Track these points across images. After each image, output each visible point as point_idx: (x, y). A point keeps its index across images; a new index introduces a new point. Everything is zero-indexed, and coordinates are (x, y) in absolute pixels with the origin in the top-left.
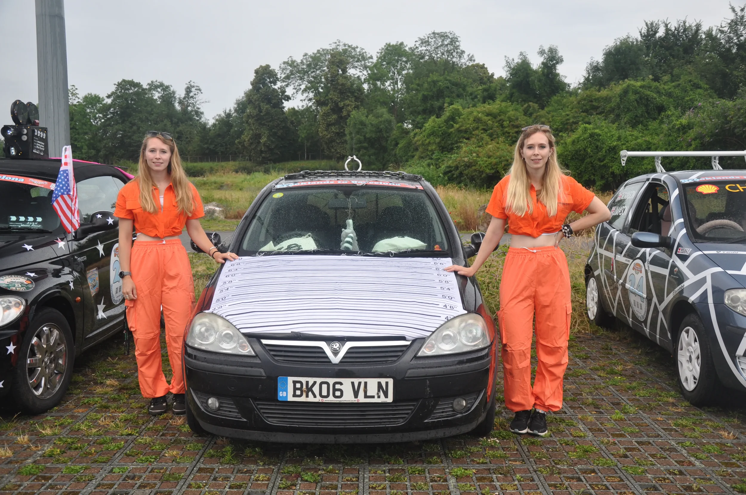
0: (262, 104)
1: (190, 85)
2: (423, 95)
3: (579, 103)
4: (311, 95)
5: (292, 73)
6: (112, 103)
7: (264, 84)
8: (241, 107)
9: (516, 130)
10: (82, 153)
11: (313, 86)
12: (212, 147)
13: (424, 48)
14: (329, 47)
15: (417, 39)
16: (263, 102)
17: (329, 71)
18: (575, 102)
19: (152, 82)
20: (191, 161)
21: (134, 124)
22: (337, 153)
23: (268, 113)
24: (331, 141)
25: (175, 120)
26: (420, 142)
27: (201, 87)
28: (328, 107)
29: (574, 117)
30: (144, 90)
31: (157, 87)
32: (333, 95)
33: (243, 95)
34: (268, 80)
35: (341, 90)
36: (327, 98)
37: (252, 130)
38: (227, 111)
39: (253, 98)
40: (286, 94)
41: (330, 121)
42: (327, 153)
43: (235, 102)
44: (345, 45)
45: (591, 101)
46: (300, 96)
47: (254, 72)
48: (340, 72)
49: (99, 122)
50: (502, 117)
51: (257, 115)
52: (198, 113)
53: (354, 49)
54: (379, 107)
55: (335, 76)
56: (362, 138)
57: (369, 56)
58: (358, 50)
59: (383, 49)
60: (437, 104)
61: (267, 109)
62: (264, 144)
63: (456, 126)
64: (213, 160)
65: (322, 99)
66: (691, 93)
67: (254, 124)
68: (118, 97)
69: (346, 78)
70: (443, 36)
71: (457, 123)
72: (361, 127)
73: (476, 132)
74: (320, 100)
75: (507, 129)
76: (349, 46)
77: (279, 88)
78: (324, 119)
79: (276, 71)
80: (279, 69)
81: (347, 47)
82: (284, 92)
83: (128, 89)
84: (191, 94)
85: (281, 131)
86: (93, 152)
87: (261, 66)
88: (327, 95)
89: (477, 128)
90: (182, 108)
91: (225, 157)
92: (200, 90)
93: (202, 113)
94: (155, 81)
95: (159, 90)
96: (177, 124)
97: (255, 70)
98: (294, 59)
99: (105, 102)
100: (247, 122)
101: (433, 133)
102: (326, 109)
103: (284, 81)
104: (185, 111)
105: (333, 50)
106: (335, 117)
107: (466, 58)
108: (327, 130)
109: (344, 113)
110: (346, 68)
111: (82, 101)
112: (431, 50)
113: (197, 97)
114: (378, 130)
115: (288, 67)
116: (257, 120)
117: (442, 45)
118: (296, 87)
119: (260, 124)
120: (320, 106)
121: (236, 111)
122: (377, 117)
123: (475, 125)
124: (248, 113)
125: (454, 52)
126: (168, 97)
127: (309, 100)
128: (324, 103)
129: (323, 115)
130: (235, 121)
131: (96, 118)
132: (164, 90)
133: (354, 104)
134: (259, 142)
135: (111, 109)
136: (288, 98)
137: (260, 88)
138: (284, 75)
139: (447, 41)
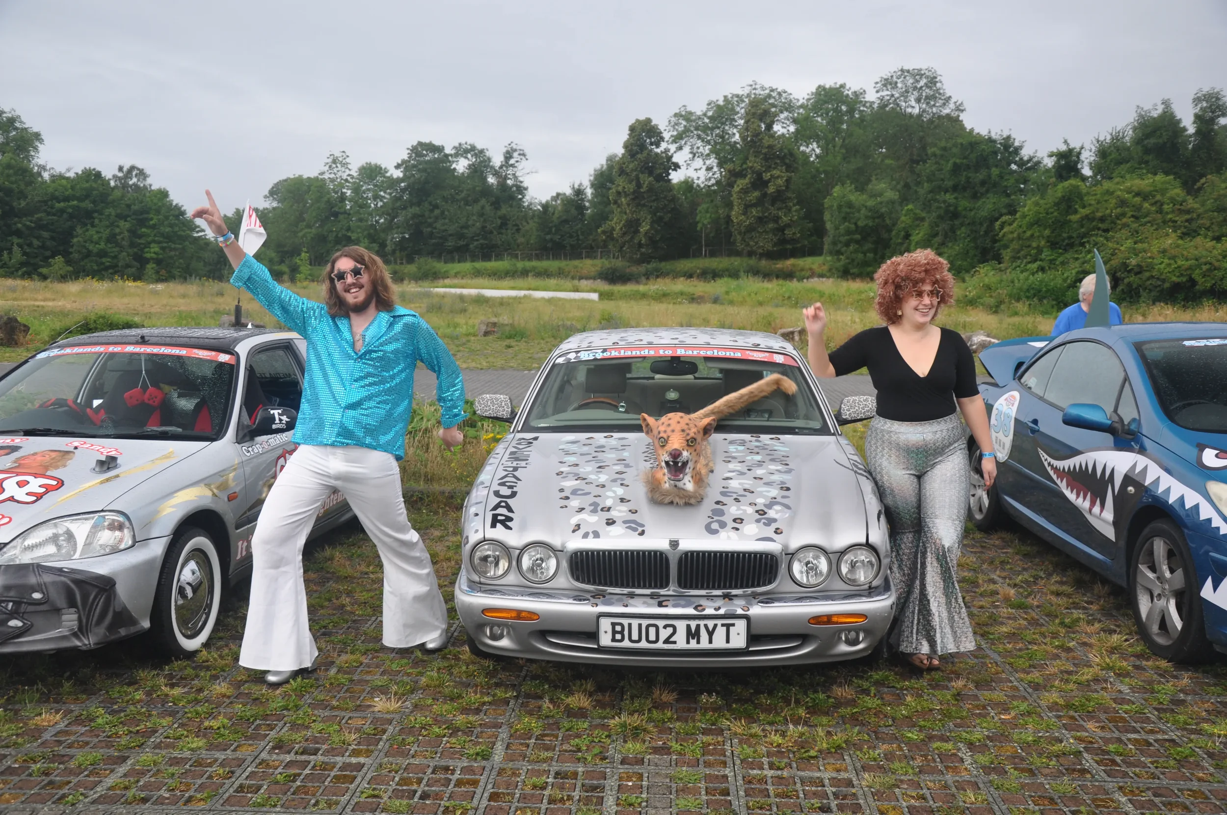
0: (641, 176)
1: (512, 148)
2: (955, 164)
4: (713, 161)
5: (687, 130)
6: (405, 175)
7: (642, 147)
8: (602, 180)
9: (1187, 217)
11: (721, 150)
12: (557, 238)
13: (886, 93)
14: (740, 93)
15: (878, 80)
16: (642, 173)
17: (747, 129)
19: (460, 144)
20: (523, 259)
21: (436, 207)
22: (759, 247)
23: (651, 189)
24: (750, 229)
25: (494, 199)
26: (1015, 235)
27: (526, 151)
28: (747, 180)
30: (447, 156)
31: (467, 151)
32: (755, 163)
33: (604, 162)
34: (648, 141)
35: (765, 154)
36: (744, 166)
37: (625, 213)
38: (576, 186)
39: (627, 167)
40: (674, 160)
41: (751, 200)
42: (740, 246)
43: (592, 172)
44: (763, 89)
46: (698, 163)
47: (627, 128)
48: (763, 127)
49: (380, 204)
50: (1158, 197)
51: (635, 191)
52: (521, 189)
53: (780, 94)
54: (874, 182)
55: (757, 134)
56: (853, 227)
57: (800, 103)
58: (784, 95)
59: (812, 94)
60: (981, 176)
61: (650, 183)
62: (646, 234)
63: (1084, 212)
64: (556, 257)
65: (738, 169)
67: (628, 205)
68: (414, 166)
69: (772, 136)
70: (917, 74)
71: (1084, 207)
72: (848, 210)
73: (1124, 220)
74: (734, 170)
75: (1169, 216)
76: (772, 90)
77: (662, 152)
78: (741, 198)
79: (662, 127)
80: (667, 124)
81: (767, 91)
82: (669, 158)
83: (426, 156)
84: (512, 161)
85: (669, 215)
87: (637, 121)
88: (745, 163)
89: (1123, 215)
90: (498, 182)
91: (575, 253)
92: (524, 155)
93: (526, 189)
94: (463, 142)
95: (469, 156)
96: (496, 205)
97: (630, 127)
98: (688, 109)
99: (388, 175)
100: (615, 202)
101: (1037, 222)
102: (741, 183)
103: (674, 142)
104: (503, 186)
105: (748, 96)
106: (756, 194)
107: (952, 106)
108: (744, 214)
109: (771, 189)
110: (773, 122)
111: (355, 174)
112: (897, 95)
113: (520, 166)
114: (876, 214)
115: (680, 121)
116: (633, 199)
117: (915, 88)
118: (695, 150)
119: (638, 205)
120: (733, 179)
121: (593, 185)
122: (873, 196)
123: (1119, 210)
124: (620, 189)
125: (934, 97)
126: (481, 165)
127: (709, 169)
128: (740, 174)
129: (739, 192)
130: (588, 201)
131: (376, 197)
132: (476, 155)
133: (785, 175)
134: (637, 231)
135: (403, 185)
136: (677, 166)
137: (637, 153)
138: (675, 133)
139: (922, 83)
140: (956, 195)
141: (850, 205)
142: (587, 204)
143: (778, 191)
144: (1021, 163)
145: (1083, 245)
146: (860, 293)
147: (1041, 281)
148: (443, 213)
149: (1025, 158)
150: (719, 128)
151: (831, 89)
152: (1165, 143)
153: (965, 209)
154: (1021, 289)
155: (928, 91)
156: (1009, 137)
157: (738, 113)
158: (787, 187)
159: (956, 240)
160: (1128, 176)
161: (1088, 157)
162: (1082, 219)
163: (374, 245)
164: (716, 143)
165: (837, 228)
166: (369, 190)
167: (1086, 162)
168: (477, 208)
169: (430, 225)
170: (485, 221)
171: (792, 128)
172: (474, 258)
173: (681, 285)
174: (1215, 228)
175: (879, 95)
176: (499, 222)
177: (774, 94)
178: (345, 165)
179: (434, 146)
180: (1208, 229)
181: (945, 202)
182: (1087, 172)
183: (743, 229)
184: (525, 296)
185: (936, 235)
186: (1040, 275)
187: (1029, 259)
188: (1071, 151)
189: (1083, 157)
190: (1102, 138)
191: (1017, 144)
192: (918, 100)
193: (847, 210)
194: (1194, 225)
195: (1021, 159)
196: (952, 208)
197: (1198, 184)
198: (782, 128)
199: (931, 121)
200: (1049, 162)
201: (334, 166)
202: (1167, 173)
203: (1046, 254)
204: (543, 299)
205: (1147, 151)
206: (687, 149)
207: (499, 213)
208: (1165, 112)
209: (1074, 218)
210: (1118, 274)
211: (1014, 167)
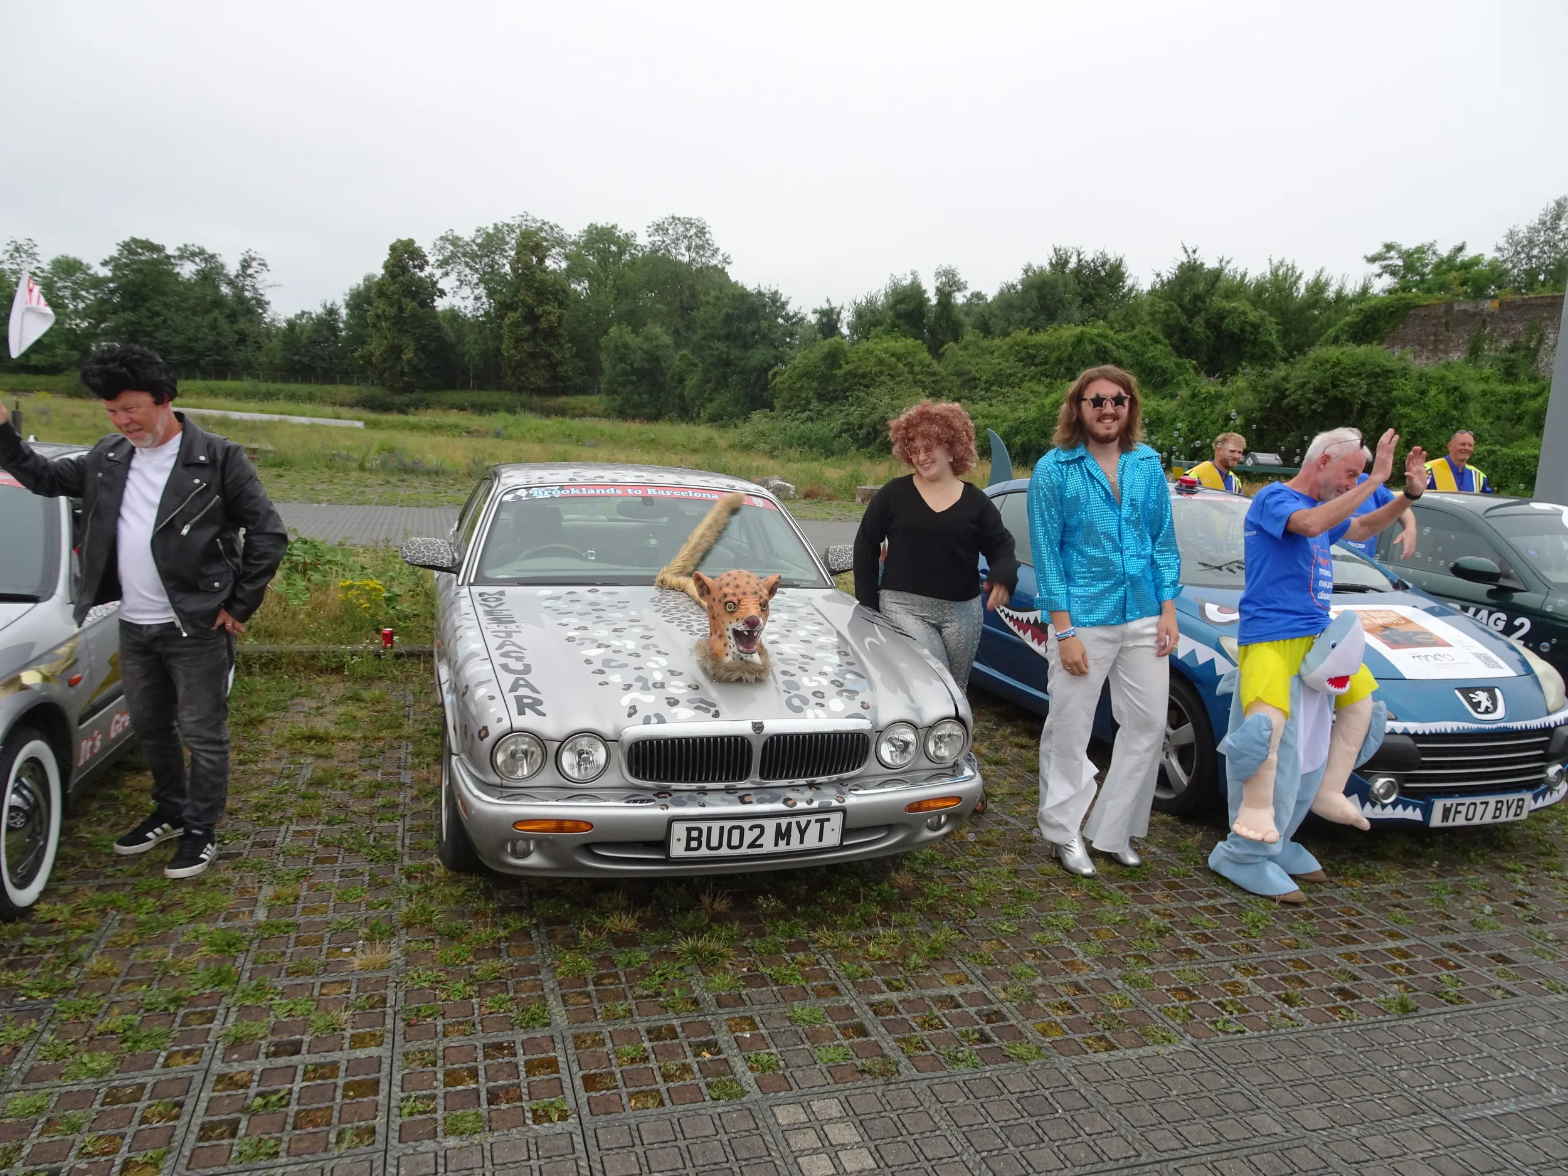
0: (403, 300)
1: (250, 257)
2: (727, 314)
3: (1011, 348)
4: (481, 291)
5: (453, 256)
6: (114, 274)
7: (404, 269)
8: (359, 301)
9: (934, 378)
10: (55, 356)
11: (491, 280)
12: (306, 360)
13: (657, 238)
14: (511, 222)
15: (651, 224)
16: (405, 296)
17: (518, 261)
18: (1005, 347)
19: (186, 246)
20: (266, 381)
21: (158, 314)
22: (531, 383)
23: (413, 315)
24: (521, 364)
25: (229, 311)
26: (787, 385)
27: (268, 262)
28: (518, 314)
29: (1010, 367)
30: (168, 257)
31: (194, 254)
32: (527, 297)
33: (361, 282)
34: (411, 263)
35: (537, 288)
36: (515, 299)
37: (386, 338)
38: (328, 305)
39: (388, 289)
40: (439, 286)
41: (522, 335)
42: (510, 381)
43: (348, 291)
44: (534, 221)
45: (1026, 348)
46: (466, 291)
47: (388, 248)
48: (535, 259)
49: (81, 305)
50: (909, 359)
51: (396, 316)
52: (262, 303)
53: (551, 228)
54: (650, 325)
55: (528, 266)
56: (629, 368)
57: (571, 240)
58: (556, 230)
59: (584, 231)
60: (751, 327)
61: (413, 308)
62: (409, 362)
63: (847, 368)
64: (306, 380)
65: (509, 301)
66: (1152, 348)
67: (389, 330)
68: (126, 265)
69: (545, 270)
70: (688, 223)
71: (847, 363)
72: (624, 351)
73: (882, 378)
74: (504, 302)
75: (919, 377)
76: (544, 224)
77: (426, 277)
78: (512, 332)
79: (426, 250)
80: (432, 247)
81: (539, 224)
82: (434, 284)
83: (141, 254)
84: (250, 271)
85: (434, 344)
86: (76, 355)
87: (399, 240)
88: (515, 295)
89: (882, 373)
90: (234, 293)
91: (328, 377)
92: (264, 265)
93: (268, 303)
94: (189, 243)
95: (197, 260)
96: (232, 317)
97: (391, 246)
98: (456, 234)
99: (91, 272)
100: (374, 326)
101: (806, 375)
102: (512, 316)
103: (440, 266)
104: (240, 298)
105: (519, 226)
106: (528, 328)
107: (720, 257)
108: (515, 348)
109: (544, 325)
110: (545, 257)
111: (47, 268)
112: (668, 242)
113: (260, 277)
114: (653, 358)
115: (447, 245)
116: (395, 324)
117: (685, 237)
118: (463, 278)
119: (400, 330)
120: (503, 311)
121: (348, 305)
122: (648, 338)
123: (878, 368)
124: (379, 312)
125: (702, 247)
126: (211, 273)
127: (477, 298)
128: (512, 307)
129: (511, 325)
130: (343, 322)
131: (75, 297)
132: (206, 260)
133: (557, 311)
134: (399, 358)
135: (111, 285)
136: (442, 293)
137: (398, 275)
138: (441, 258)
139: (692, 232)
140: (728, 343)
141: (626, 346)
142: (341, 325)
143: (551, 328)
144: (787, 318)
145: (846, 398)
146: (641, 434)
147: (811, 431)
148: (165, 321)
149: (791, 314)
150: (488, 256)
151: (602, 228)
152: (913, 311)
153: (737, 358)
154: (792, 437)
155: (697, 240)
156: (776, 292)
157: (508, 243)
158: (559, 324)
159: (727, 387)
160: (884, 337)
161: (847, 317)
162: (846, 374)
163: (75, 352)
164: (485, 273)
165: (614, 368)
166: (66, 287)
167: (845, 322)
168: (208, 319)
169: (149, 334)
170: (219, 334)
171: (564, 265)
172: (206, 375)
173: (453, 417)
174: (955, 389)
175: (651, 239)
176: (236, 337)
177: (546, 228)
178: (32, 255)
179: (151, 244)
180: (949, 391)
181: (717, 349)
182: (845, 331)
183: (513, 363)
184: (280, 421)
185: (709, 381)
186: (810, 424)
187: (799, 408)
188: (832, 310)
189: (842, 316)
190: (858, 301)
191: (783, 299)
192: (689, 249)
193: (622, 353)
194: (939, 387)
195: (787, 314)
196: (724, 356)
197: (942, 350)
198: (555, 263)
199: (700, 271)
200: (813, 319)
201: (17, 255)
202: (916, 338)
203: (815, 405)
204: (302, 425)
205: (899, 316)
206: (453, 276)
207: (236, 327)
208: (913, 283)
209: (839, 372)
210: (878, 427)
211: (780, 321)
